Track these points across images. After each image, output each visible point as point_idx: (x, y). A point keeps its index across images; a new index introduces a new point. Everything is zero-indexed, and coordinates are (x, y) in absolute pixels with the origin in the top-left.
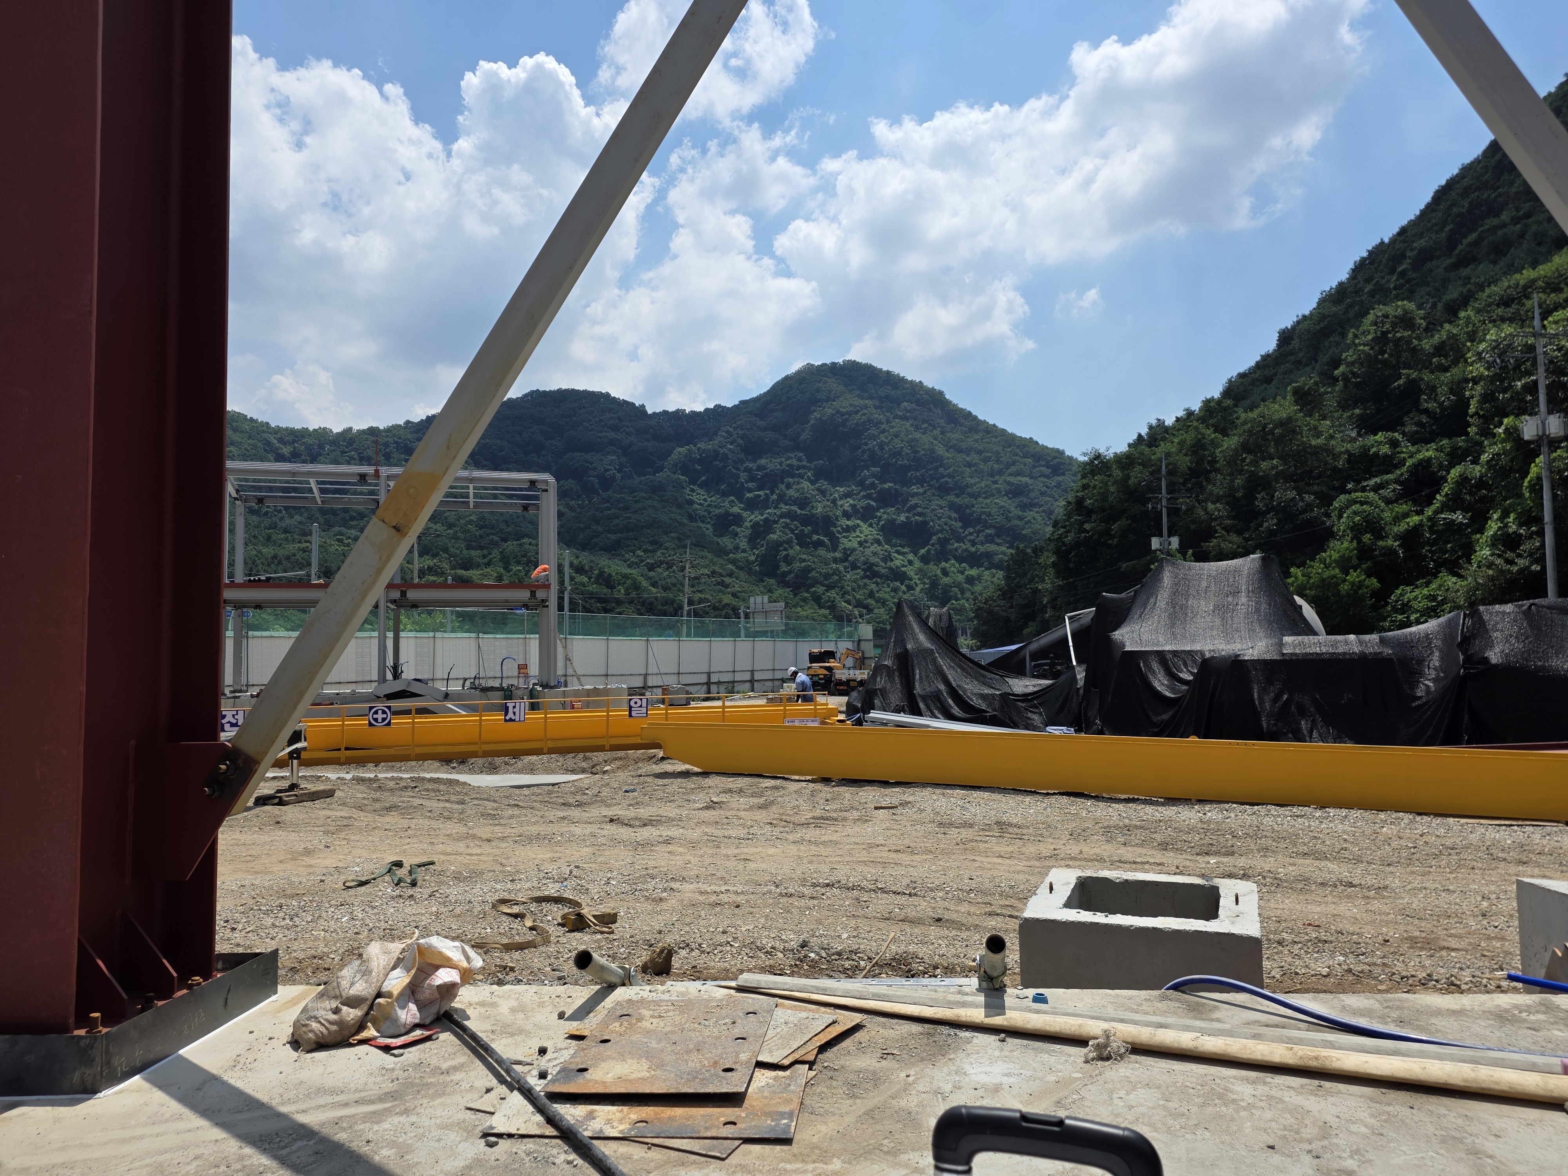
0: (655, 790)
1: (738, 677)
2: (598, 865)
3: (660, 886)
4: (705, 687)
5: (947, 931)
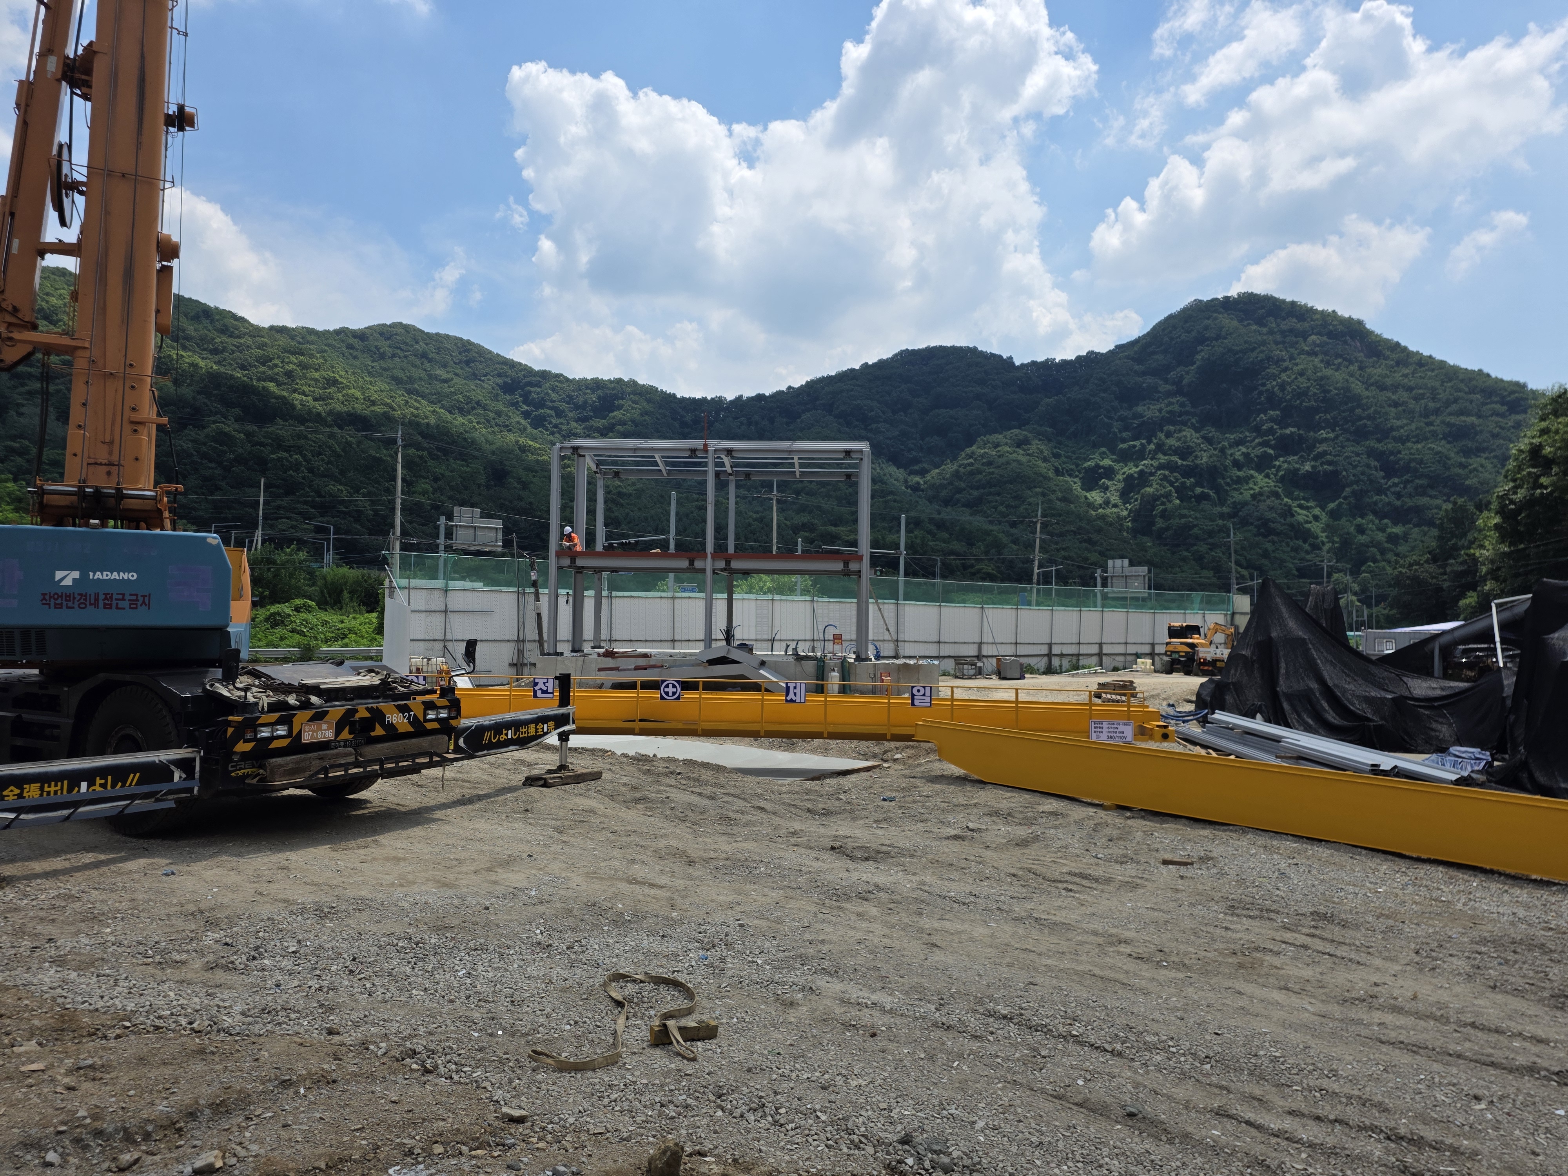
0: (915, 802)
1: (1084, 650)
2: (769, 924)
3: (802, 980)
4: (1046, 659)
5: (1136, 1140)
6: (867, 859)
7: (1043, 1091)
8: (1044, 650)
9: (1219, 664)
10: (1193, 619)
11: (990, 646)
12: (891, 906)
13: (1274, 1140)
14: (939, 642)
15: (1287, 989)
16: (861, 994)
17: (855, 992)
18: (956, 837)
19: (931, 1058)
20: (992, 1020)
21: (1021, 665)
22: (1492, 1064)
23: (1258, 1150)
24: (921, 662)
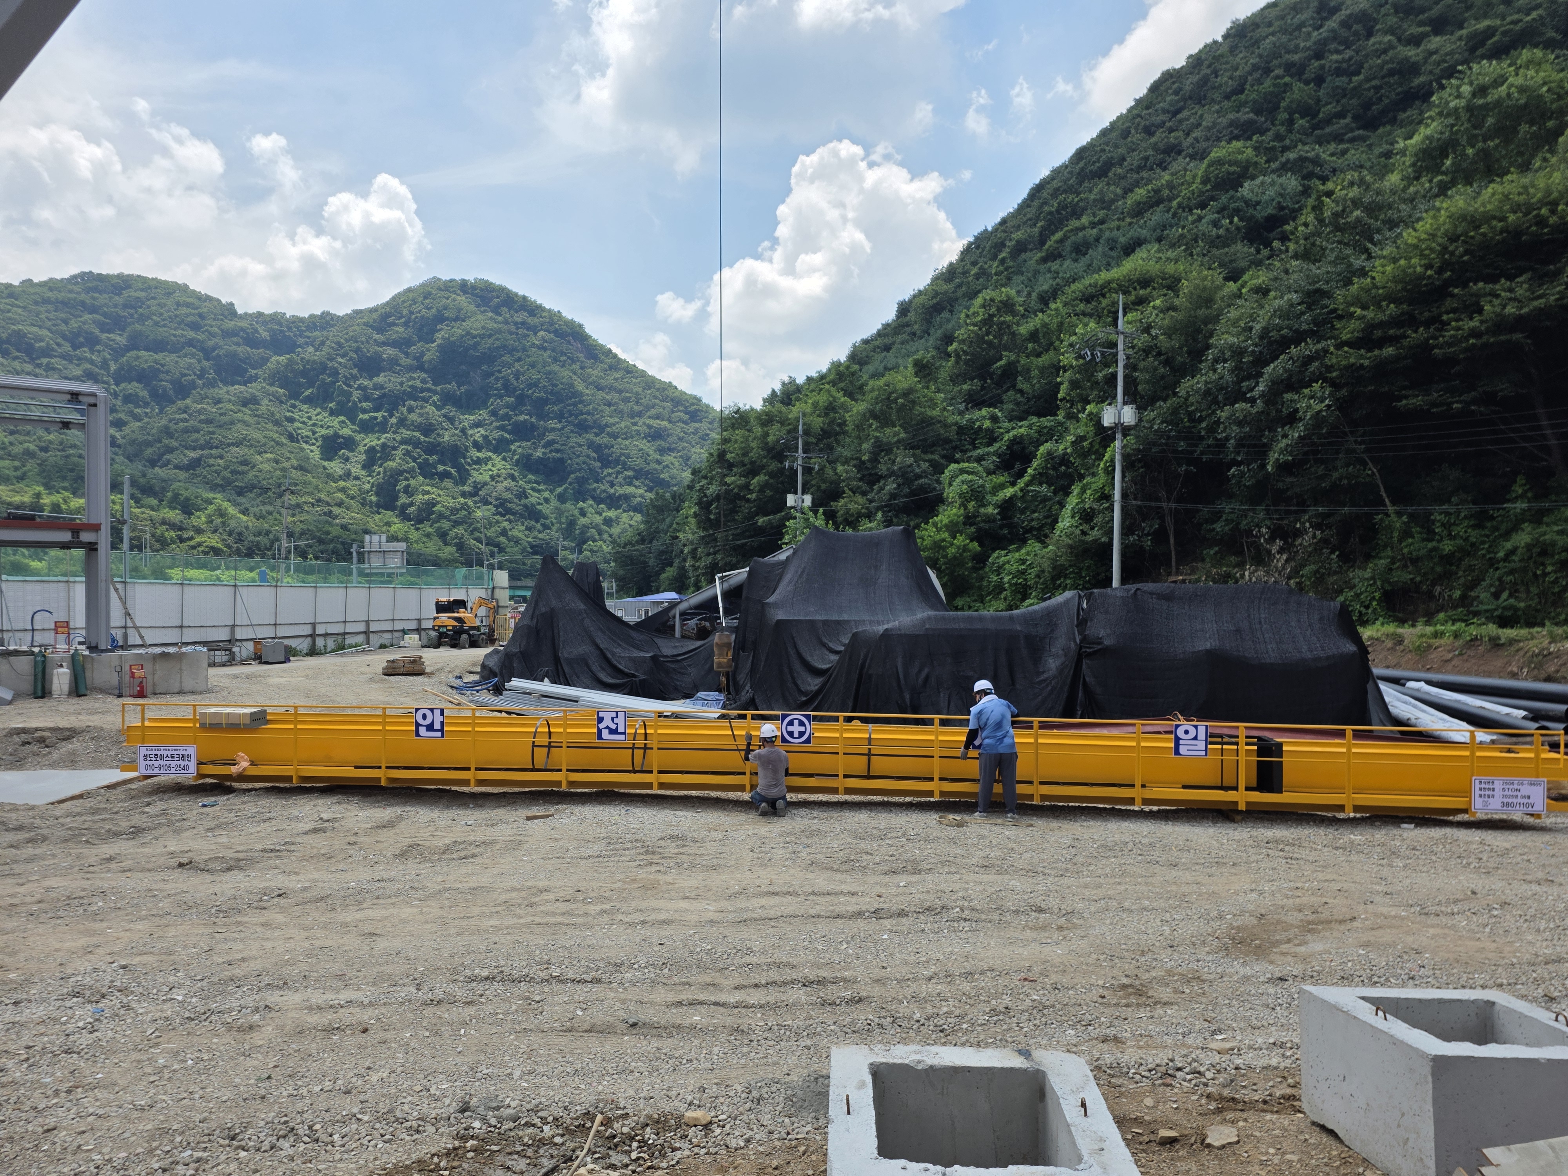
1: (350, 628)
2: (157, 958)
3: (249, 1001)
4: (309, 639)
5: (645, 1043)
6: (229, 869)
7: (553, 1029)
8: (307, 630)
10: (458, 594)
11: (245, 628)
13: (736, 1011)
14: (181, 627)
15: (687, 898)
16: (325, 997)
17: (317, 998)
18: (315, 831)
19: (437, 1034)
20: (475, 984)
21: (286, 647)
22: (838, 916)
23: (729, 1021)
24: (183, 650)
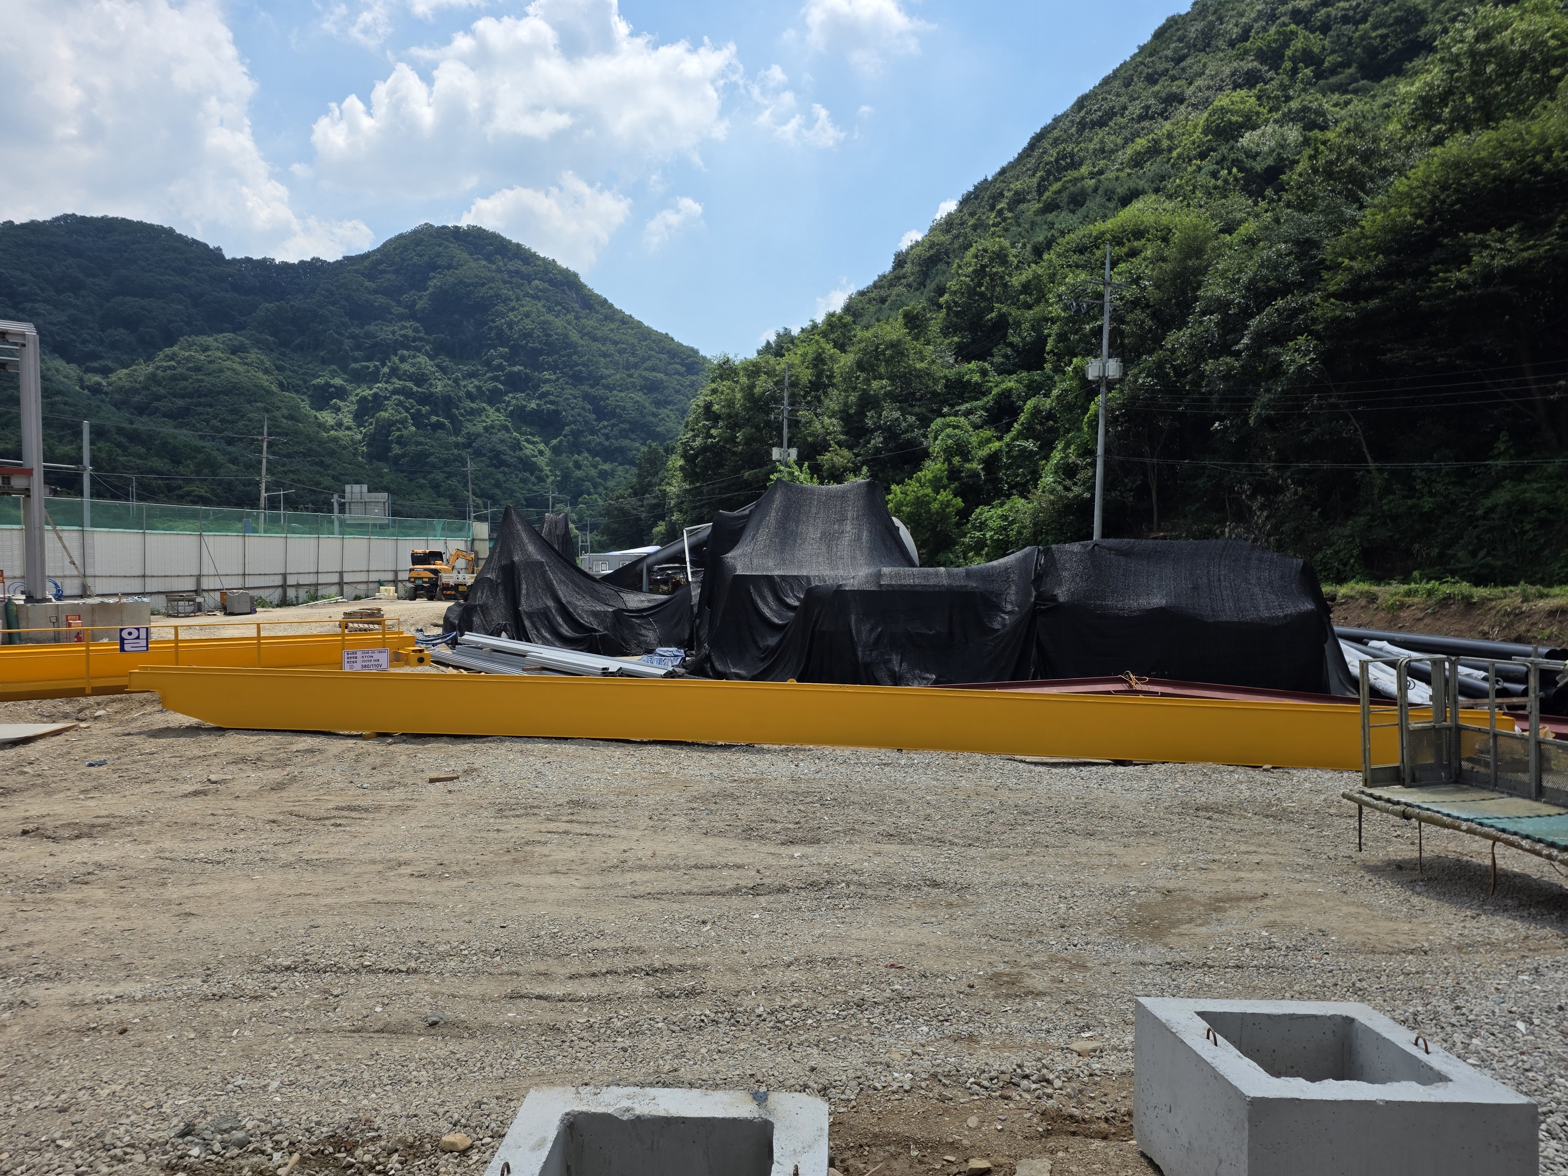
0: (134, 762)
1: (323, 579)
4: (280, 591)
5: (441, 1045)
6: (78, 837)
7: (340, 1029)
8: (278, 581)
9: (461, 589)
10: (436, 546)
11: (212, 578)
12: (123, 883)
13: (560, 1005)
14: (144, 576)
15: (557, 872)
16: (97, 990)
17: (88, 991)
19: (204, 1035)
20: (273, 975)
21: (252, 598)
22: (712, 893)
23: (548, 1017)
24: (124, 600)
